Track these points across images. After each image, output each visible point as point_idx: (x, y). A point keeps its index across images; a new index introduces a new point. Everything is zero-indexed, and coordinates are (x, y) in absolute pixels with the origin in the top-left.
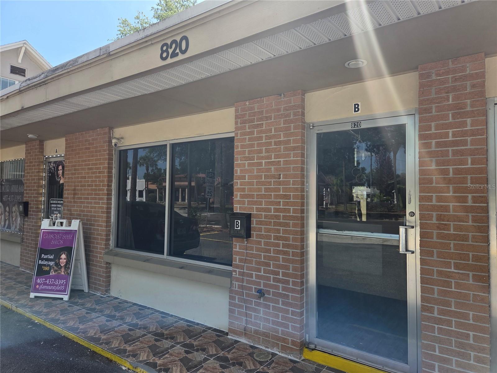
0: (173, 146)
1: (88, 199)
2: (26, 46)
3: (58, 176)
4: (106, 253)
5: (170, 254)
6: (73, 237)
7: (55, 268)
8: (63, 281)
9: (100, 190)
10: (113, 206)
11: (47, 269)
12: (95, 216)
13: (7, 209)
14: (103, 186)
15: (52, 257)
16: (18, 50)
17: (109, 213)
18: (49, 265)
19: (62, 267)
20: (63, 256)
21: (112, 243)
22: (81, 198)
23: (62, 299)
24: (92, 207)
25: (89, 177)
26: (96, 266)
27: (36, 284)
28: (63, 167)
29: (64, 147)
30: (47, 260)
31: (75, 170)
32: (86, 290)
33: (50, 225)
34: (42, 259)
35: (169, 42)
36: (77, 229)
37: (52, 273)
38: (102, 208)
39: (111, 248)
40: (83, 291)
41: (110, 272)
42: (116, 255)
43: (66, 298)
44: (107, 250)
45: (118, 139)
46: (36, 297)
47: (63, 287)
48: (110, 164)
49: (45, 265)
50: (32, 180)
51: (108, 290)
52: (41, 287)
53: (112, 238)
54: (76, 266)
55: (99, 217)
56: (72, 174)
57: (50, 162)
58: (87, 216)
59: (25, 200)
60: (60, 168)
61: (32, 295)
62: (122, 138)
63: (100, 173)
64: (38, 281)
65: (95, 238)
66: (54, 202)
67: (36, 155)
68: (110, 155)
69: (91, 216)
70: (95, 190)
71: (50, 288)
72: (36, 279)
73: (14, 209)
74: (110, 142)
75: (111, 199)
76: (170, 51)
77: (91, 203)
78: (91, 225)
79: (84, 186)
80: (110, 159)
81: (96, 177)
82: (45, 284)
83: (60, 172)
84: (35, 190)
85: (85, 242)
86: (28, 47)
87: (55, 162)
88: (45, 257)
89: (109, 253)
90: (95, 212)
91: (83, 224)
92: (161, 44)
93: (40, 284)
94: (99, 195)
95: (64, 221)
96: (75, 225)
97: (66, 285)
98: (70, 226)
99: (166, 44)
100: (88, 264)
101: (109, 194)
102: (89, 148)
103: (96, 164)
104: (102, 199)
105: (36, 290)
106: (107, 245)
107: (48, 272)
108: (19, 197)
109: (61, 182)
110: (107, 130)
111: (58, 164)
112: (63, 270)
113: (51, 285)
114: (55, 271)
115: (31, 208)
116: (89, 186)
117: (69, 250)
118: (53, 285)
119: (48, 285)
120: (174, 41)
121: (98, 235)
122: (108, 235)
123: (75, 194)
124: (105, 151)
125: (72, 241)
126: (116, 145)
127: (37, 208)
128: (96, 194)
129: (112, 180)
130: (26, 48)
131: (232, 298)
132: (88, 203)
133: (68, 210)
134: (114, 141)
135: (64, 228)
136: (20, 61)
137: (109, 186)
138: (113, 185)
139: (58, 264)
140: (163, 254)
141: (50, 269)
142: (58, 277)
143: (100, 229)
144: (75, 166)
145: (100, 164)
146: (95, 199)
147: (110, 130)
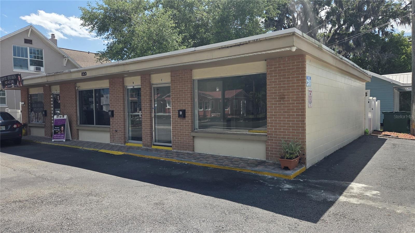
0: (95, 90)
1: (69, 108)
2: (31, 28)
3: (57, 100)
4: (77, 126)
5: (96, 124)
6: (65, 121)
7: (60, 131)
8: (62, 136)
9: (73, 105)
10: (78, 110)
11: (57, 132)
12: (72, 114)
13: (36, 114)
14: (74, 103)
15: (58, 128)
16: (27, 31)
17: (77, 113)
18: (58, 131)
19: (62, 131)
20: (62, 127)
21: (79, 123)
22: (67, 108)
23: (63, 141)
24: (71, 111)
25: (69, 100)
26: (74, 131)
27: (54, 137)
28: (59, 97)
29: (59, 89)
30: (57, 129)
31: (64, 98)
32: (71, 140)
33: (57, 117)
34: (55, 129)
35: (83, 72)
36: (66, 118)
37: (59, 133)
38: (74, 111)
39: (78, 125)
40: (70, 140)
41: (78, 133)
42: (80, 126)
43: (64, 140)
44: (77, 125)
45: (78, 87)
46: (54, 141)
47: (63, 137)
48: (76, 95)
49: (56, 131)
50: (47, 101)
51: (78, 139)
52: (56, 138)
53: (79, 121)
54: (67, 131)
55: (73, 114)
56: (63, 99)
57: (54, 95)
58: (69, 114)
59: (45, 110)
60: (58, 97)
61: (53, 140)
62: (79, 87)
63: (73, 99)
64: (55, 136)
65: (73, 122)
66: (57, 110)
67: (48, 92)
68: (76, 92)
69: (71, 114)
70: (72, 105)
71: (59, 138)
72: (54, 135)
73: (40, 114)
74: (75, 88)
75: (77, 108)
76: (83, 74)
77: (70, 109)
78: (71, 117)
79: (68, 103)
80: (76, 94)
81: (71, 100)
82: (57, 137)
83: (58, 98)
84: (49, 106)
85: (69, 123)
86: (33, 29)
87: (56, 95)
88: (56, 128)
89: (78, 126)
90: (72, 113)
91: (68, 117)
92: (81, 72)
93: (55, 137)
94: (73, 106)
95: (62, 116)
96: (65, 117)
97: (64, 137)
98: (64, 117)
99: (82, 73)
100: (71, 131)
101: (76, 106)
102: (68, 90)
103: (71, 96)
104: (74, 108)
105: (54, 139)
106: (77, 123)
107: (58, 133)
108: (42, 109)
109: (59, 102)
110: (74, 84)
111: (57, 95)
112: (63, 132)
113: (59, 137)
114: (60, 132)
115: (48, 113)
116: (69, 103)
117: (64, 125)
118: (60, 137)
119: (58, 137)
120: (84, 72)
121: (74, 120)
122: (77, 120)
123: (64, 107)
124: (74, 91)
125: (65, 123)
126: (77, 89)
127: (51, 112)
128: (72, 106)
129: (77, 102)
130: (32, 29)
131: (110, 134)
132: (69, 110)
133: (62, 113)
134: (76, 88)
135: (62, 118)
136: (29, 36)
137: (76, 103)
138: (78, 103)
139: (61, 130)
140: (94, 125)
141: (58, 132)
142: (61, 134)
143: (74, 118)
144: (64, 96)
145: (73, 96)
146: (72, 108)
147: (75, 84)
